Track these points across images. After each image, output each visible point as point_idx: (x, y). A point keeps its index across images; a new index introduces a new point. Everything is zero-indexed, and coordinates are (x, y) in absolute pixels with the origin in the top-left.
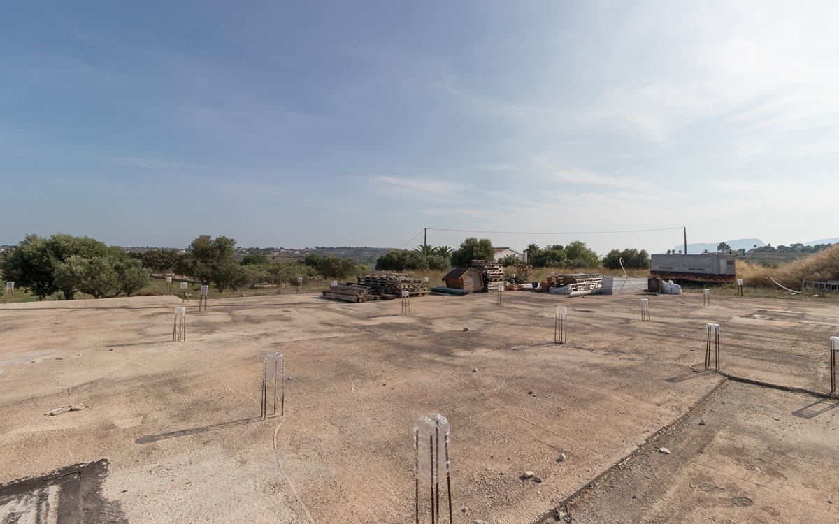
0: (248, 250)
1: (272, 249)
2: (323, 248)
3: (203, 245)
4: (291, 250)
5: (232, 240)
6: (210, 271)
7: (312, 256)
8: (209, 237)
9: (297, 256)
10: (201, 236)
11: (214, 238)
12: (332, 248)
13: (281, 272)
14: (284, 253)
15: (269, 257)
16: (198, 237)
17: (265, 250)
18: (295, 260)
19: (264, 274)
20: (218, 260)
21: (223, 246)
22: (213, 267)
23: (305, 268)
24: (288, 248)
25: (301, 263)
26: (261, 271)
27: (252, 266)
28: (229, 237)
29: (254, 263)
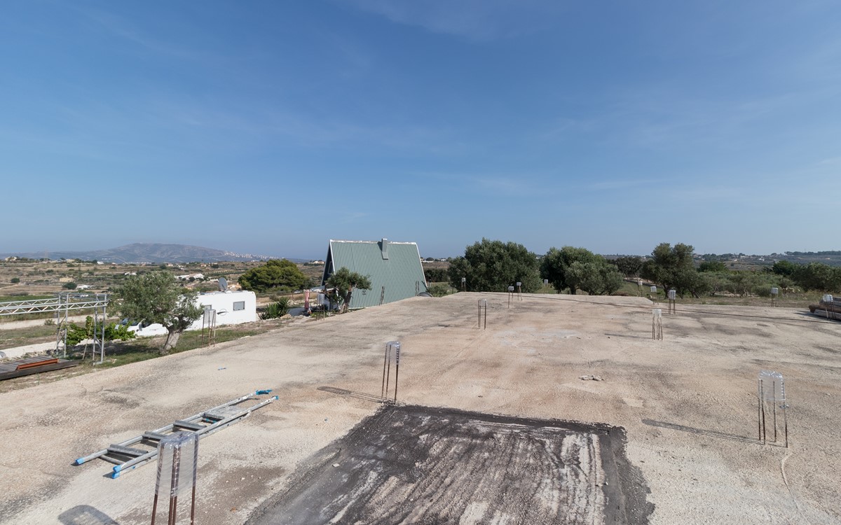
0: (704, 256)
1: (730, 255)
2: (796, 253)
3: (663, 253)
4: (754, 256)
5: (691, 247)
6: (671, 277)
7: (783, 263)
8: (668, 245)
9: (762, 263)
10: (661, 244)
11: (672, 246)
12: (810, 254)
13: (744, 280)
14: (745, 260)
15: (728, 264)
16: (659, 245)
17: (722, 256)
18: (759, 268)
19: (725, 282)
20: (678, 267)
21: (682, 253)
22: (674, 273)
23: (773, 277)
24: (749, 253)
25: (769, 271)
26: (720, 278)
27: (710, 273)
28: (687, 244)
29: (712, 269)
